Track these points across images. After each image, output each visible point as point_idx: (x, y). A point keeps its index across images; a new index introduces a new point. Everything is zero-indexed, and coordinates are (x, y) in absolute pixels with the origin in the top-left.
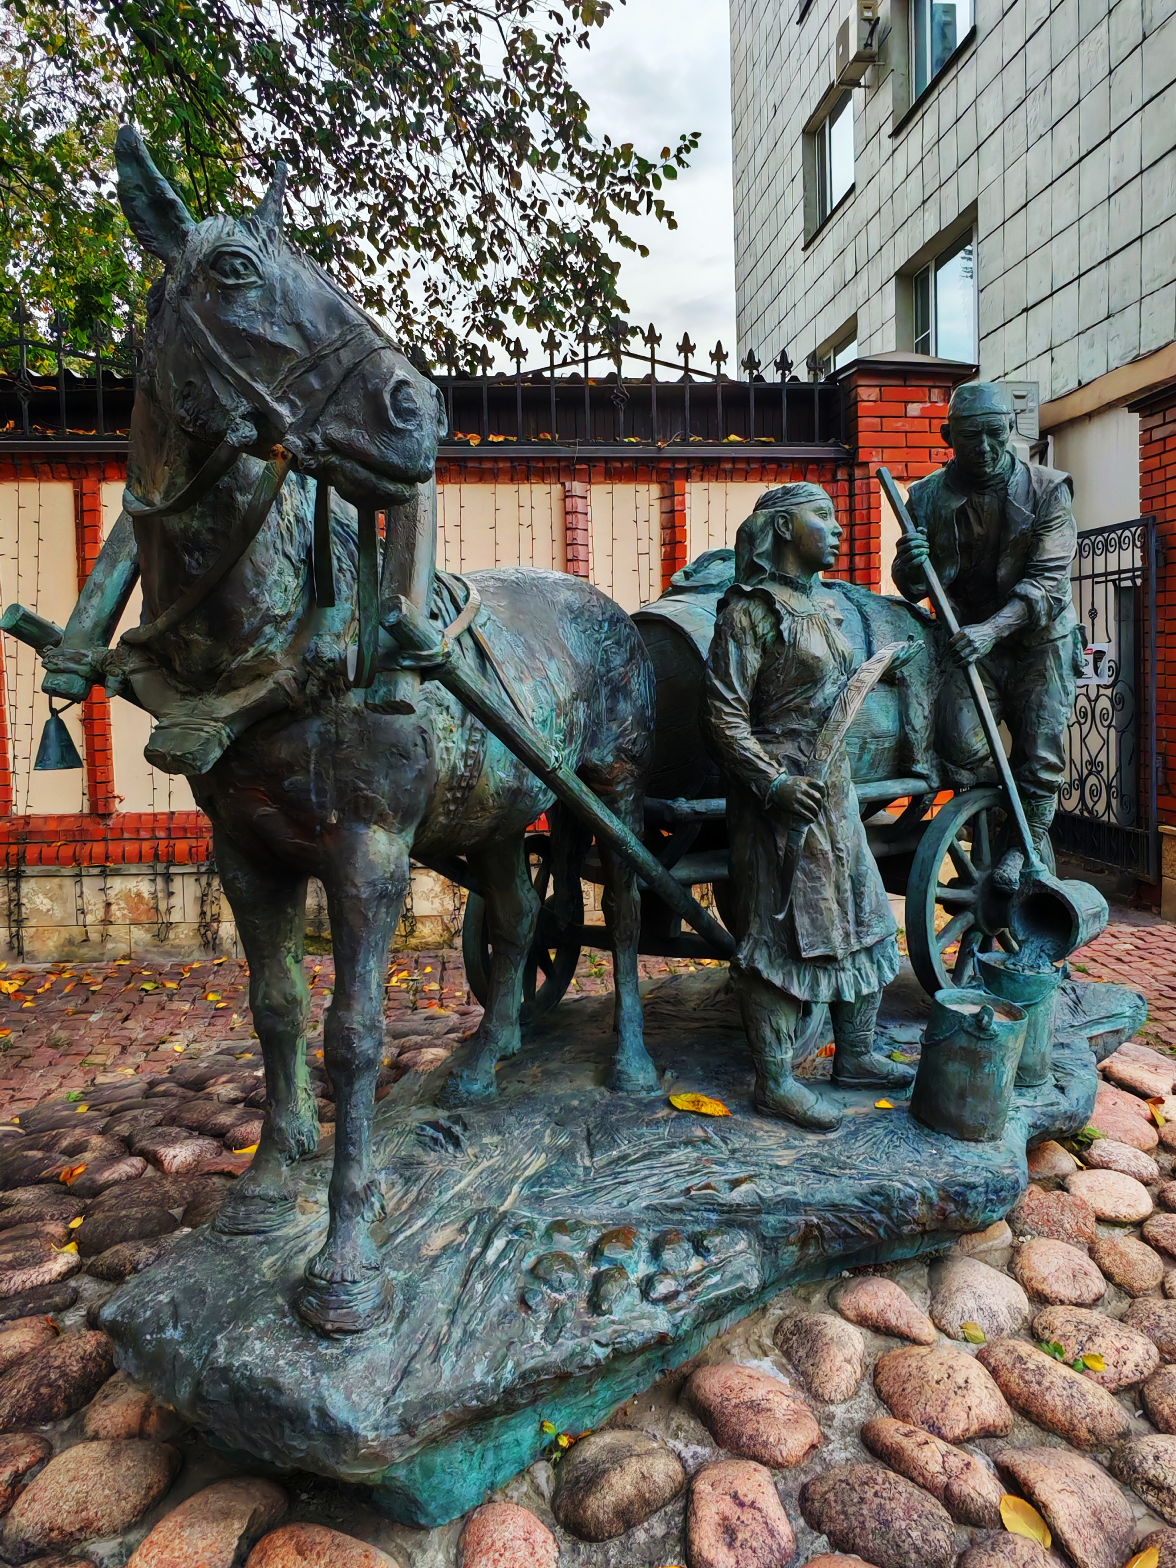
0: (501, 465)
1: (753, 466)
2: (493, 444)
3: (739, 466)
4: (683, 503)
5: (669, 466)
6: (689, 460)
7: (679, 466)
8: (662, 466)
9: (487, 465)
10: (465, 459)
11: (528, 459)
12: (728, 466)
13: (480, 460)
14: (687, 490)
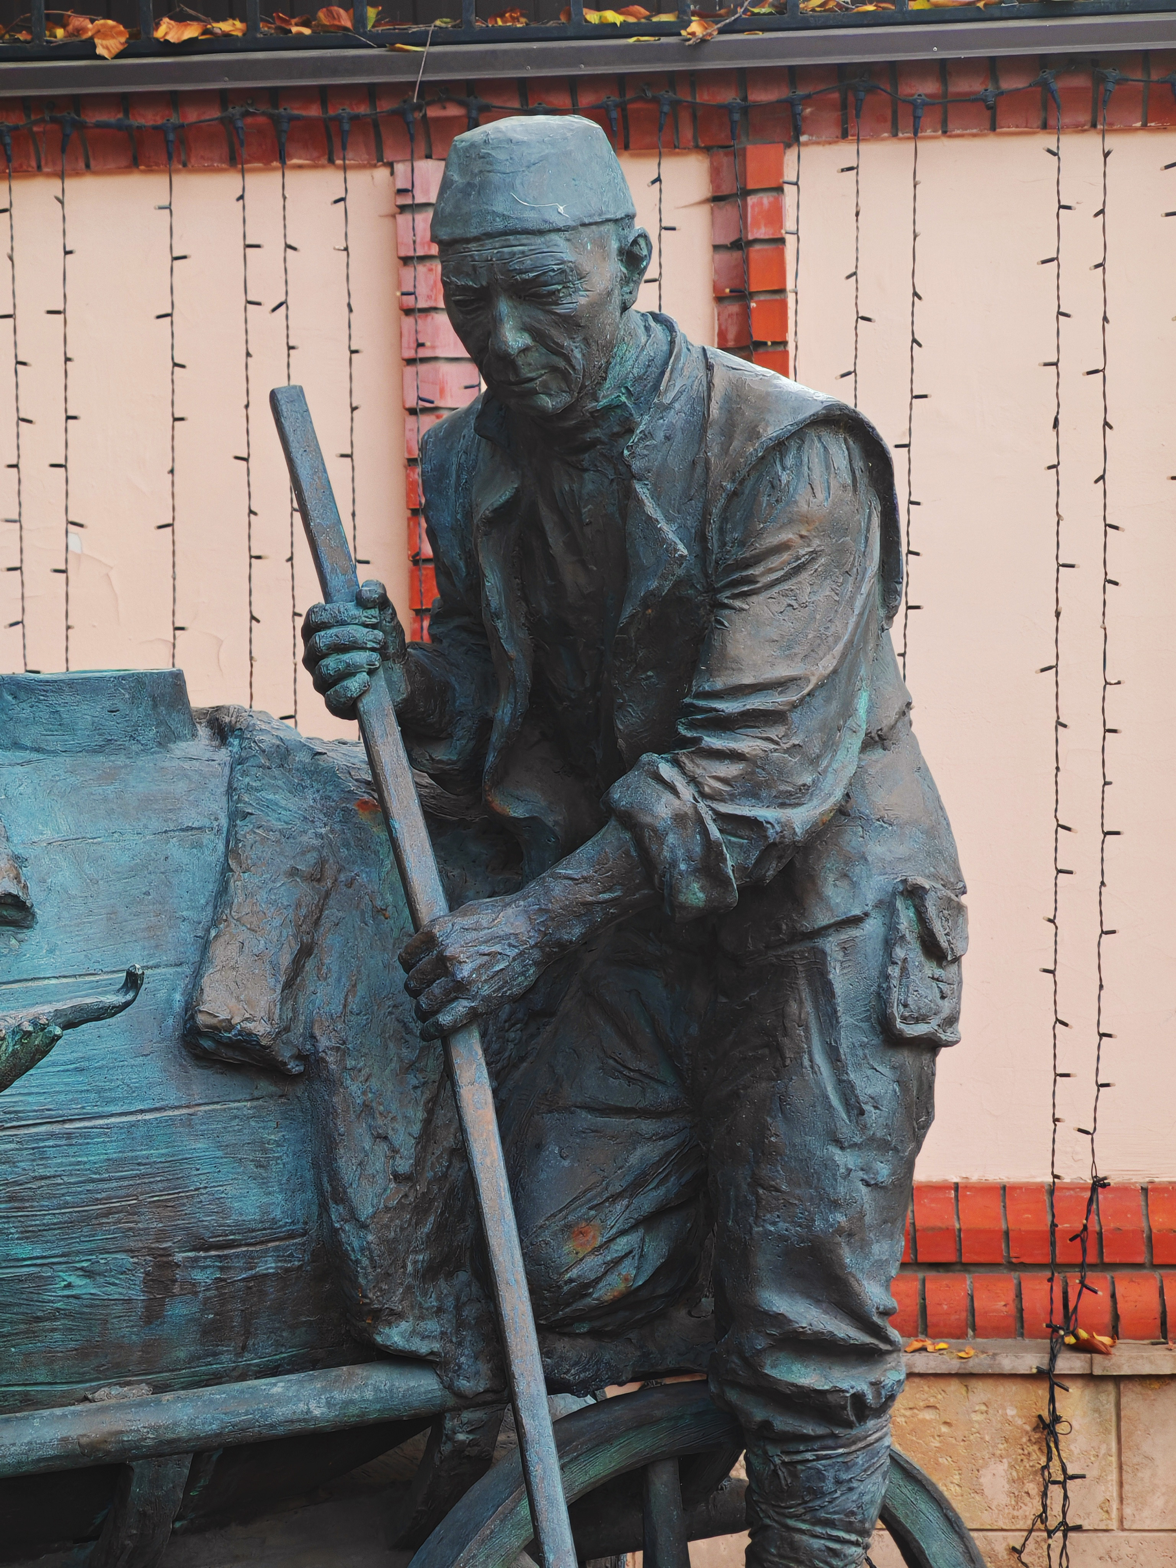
0: (192, 116)
1: (1010, 84)
2: (167, 48)
3: (963, 86)
4: (776, 215)
5: (728, 96)
6: (794, 75)
7: (761, 96)
8: (704, 97)
9: (147, 118)
10: (77, 102)
11: (275, 95)
12: (928, 88)
13: (125, 102)
14: (789, 174)
